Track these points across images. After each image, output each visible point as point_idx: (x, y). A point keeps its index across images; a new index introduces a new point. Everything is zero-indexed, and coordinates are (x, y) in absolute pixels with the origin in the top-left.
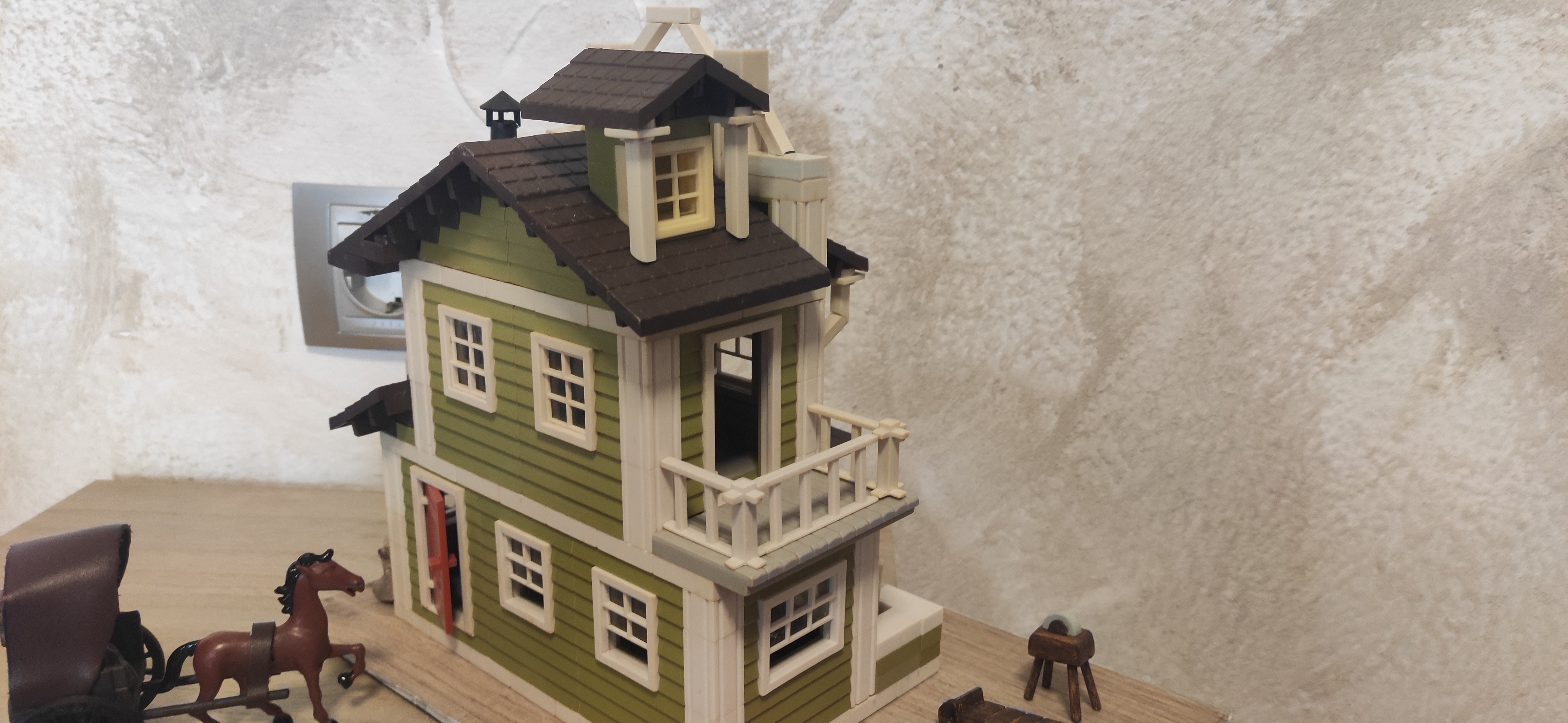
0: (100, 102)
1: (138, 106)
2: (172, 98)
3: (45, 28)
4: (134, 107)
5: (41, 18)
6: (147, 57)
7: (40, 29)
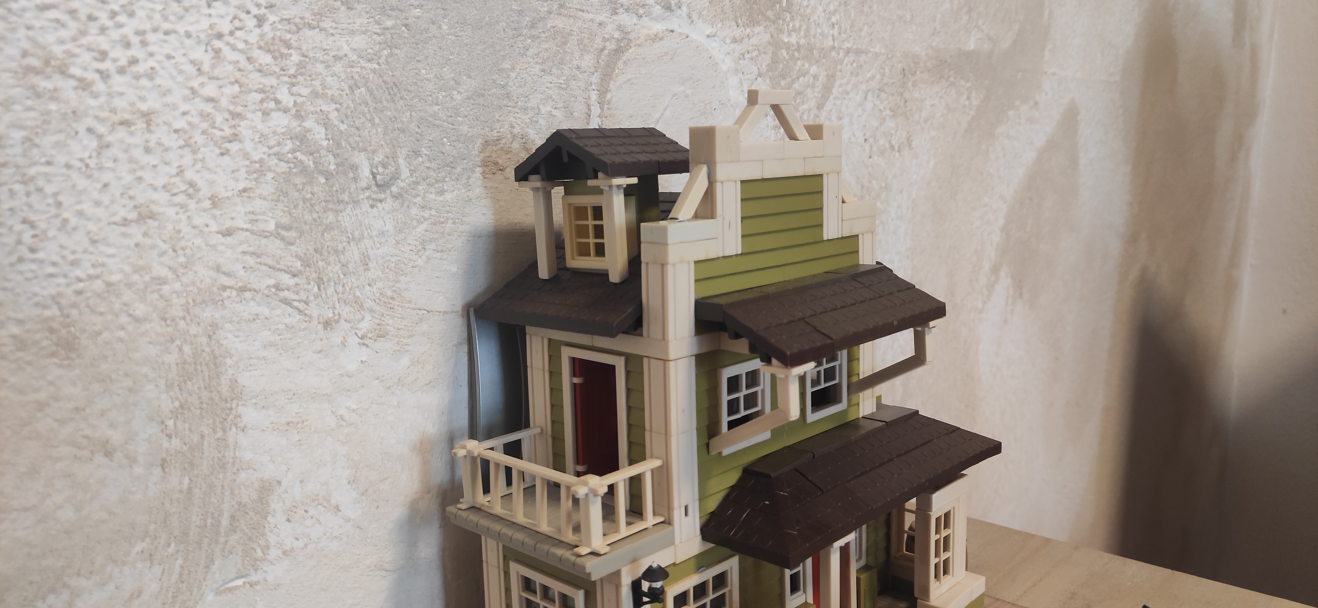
0: (227, 233)
1: (283, 233)
2: (330, 218)
3: (149, 123)
4: (278, 236)
5: (144, 107)
6: (301, 162)
7: (141, 125)
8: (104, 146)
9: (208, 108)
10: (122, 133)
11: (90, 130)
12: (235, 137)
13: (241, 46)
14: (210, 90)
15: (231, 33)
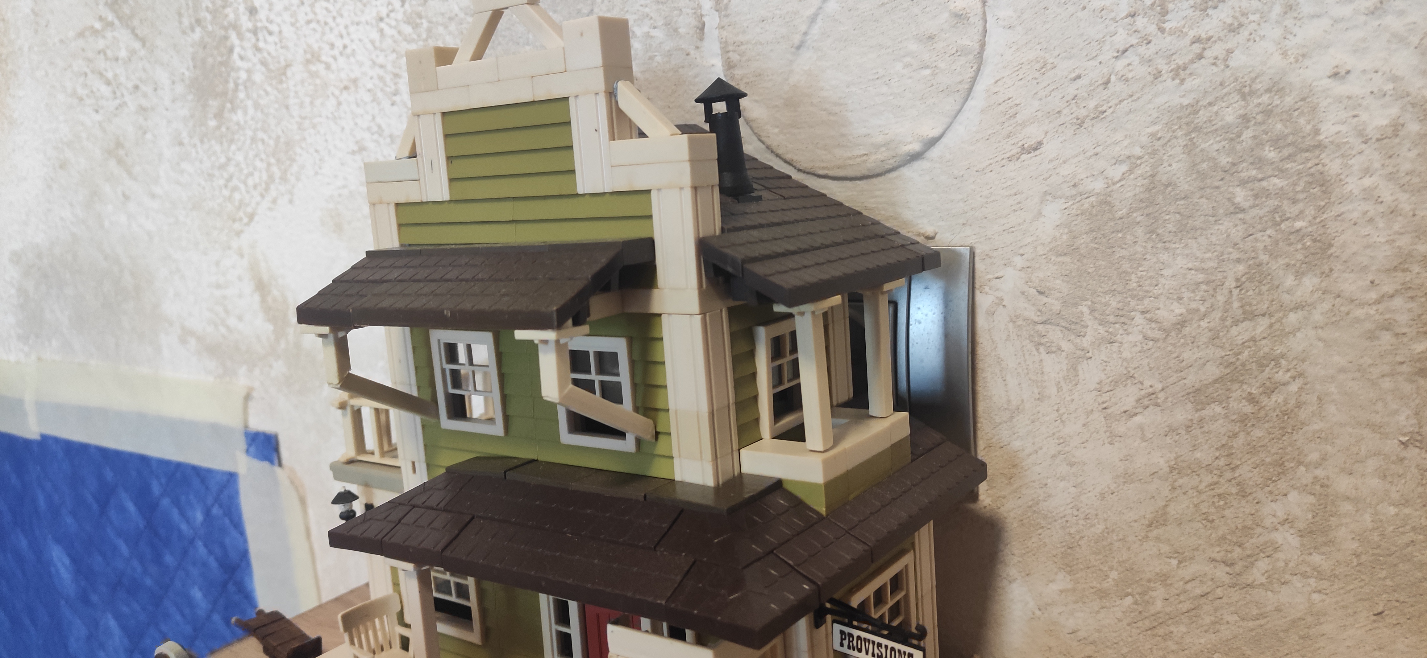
8: (339, 104)
9: (381, 72)
10: (345, 94)
11: (333, 94)
12: (396, 93)
13: (393, 23)
14: (381, 60)
15: (388, 15)
